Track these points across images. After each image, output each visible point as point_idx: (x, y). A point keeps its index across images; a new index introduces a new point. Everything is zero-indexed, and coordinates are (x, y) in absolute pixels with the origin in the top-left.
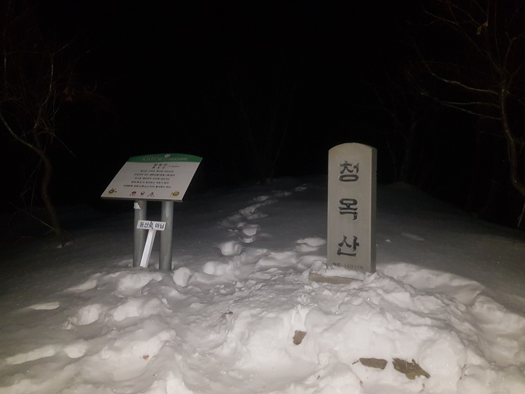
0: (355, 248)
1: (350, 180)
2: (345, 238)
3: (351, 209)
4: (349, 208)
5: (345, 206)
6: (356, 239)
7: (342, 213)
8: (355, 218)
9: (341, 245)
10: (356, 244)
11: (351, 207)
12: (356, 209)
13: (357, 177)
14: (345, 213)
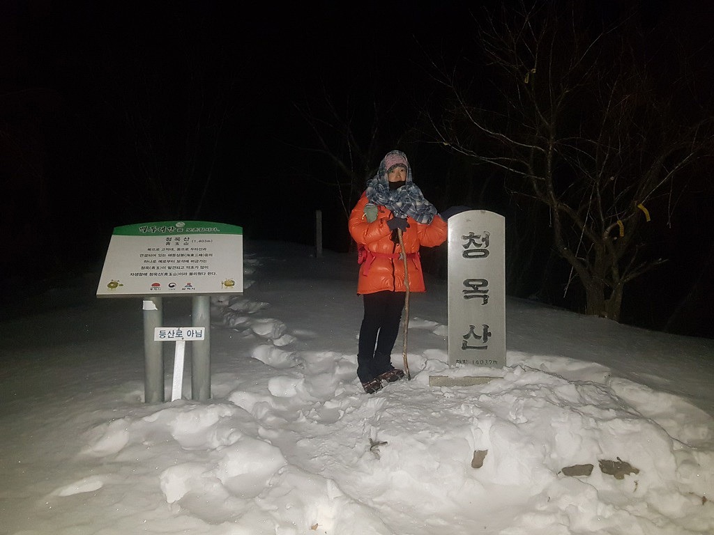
0: (485, 339)
1: (477, 256)
2: (472, 327)
3: (480, 291)
4: (476, 290)
5: (472, 289)
6: (486, 327)
7: (467, 297)
8: (486, 302)
9: (466, 337)
10: (487, 334)
11: (480, 289)
12: (486, 292)
13: (486, 253)
14: (472, 297)
